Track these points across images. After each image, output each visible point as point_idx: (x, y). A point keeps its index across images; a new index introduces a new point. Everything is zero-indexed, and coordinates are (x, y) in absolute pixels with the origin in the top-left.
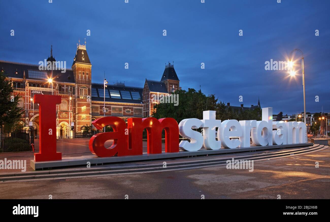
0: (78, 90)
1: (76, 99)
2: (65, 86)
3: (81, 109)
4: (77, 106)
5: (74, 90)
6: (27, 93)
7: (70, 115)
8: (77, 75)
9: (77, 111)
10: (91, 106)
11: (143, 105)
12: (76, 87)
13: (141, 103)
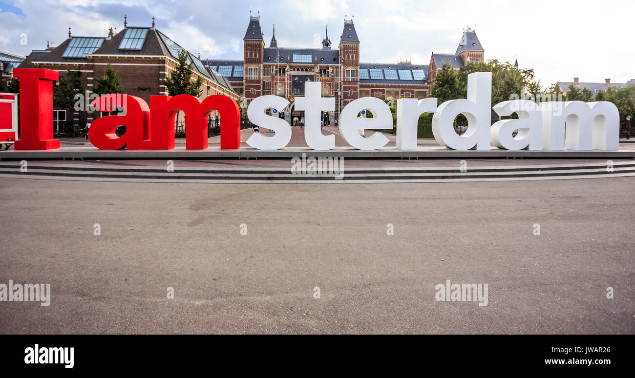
0: (344, 72)
1: (342, 83)
3: (347, 93)
4: (342, 89)
6: (288, 78)
8: (342, 55)
9: (342, 95)
10: (359, 90)
11: (428, 86)
12: (342, 69)
13: (426, 83)
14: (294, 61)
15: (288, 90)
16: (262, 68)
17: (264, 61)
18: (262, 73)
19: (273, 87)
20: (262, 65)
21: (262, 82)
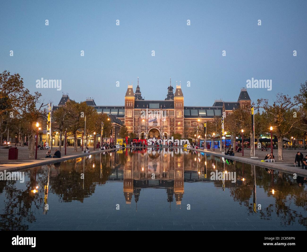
0: (176, 113)
1: (175, 118)
2: (168, 111)
3: (177, 124)
4: (175, 122)
5: (174, 113)
7: (168, 128)
8: (175, 104)
9: (175, 125)
10: (183, 122)
12: (175, 111)
14: (150, 108)
15: (147, 123)
16: (134, 111)
17: (135, 108)
18: (134, 114)
19: (140, 122)
20: (134, 110)
21: (134, 118)
